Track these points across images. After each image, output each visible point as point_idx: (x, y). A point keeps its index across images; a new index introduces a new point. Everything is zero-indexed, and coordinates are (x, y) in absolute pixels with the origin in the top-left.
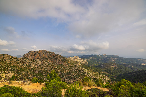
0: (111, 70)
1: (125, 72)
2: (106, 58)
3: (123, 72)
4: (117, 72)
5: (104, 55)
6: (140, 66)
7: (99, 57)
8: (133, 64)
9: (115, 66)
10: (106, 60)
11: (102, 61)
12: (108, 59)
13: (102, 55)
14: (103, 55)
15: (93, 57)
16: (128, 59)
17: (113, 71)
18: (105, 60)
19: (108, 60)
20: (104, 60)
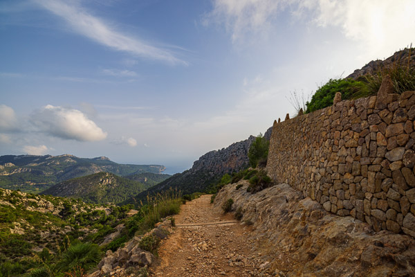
0: (99, 194)
1: (135, 193)
2: (75, 166)
3: (132, 193)
4: (116, 196)
5: (67, 157)
6: (158, 176)
7: (45, 165)
8: (146, 175)
9: (110, 182)
10: (72, 172)
11: (59, 176)
12: (80, 168)
13: (57, 158)
14: (62, 158)
15: (11, 164)
16: (133, 166)
17: (104, 197)
18: (69, 174)
19: (82, 172)
20: (63, 174)
